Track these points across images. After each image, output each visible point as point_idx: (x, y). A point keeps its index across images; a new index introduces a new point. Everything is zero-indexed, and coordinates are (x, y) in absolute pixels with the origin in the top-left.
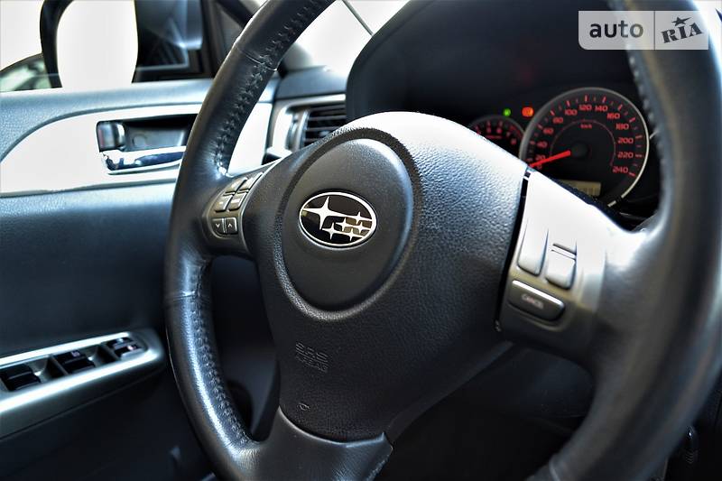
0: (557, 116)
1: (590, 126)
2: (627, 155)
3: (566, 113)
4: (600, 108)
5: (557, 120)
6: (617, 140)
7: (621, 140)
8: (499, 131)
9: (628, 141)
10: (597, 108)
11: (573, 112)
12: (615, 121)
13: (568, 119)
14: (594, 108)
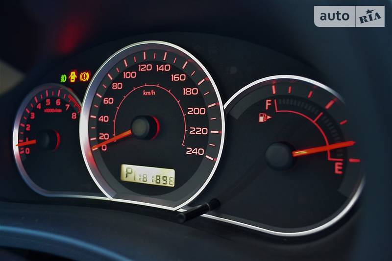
0: (116, 80)
1: (153, 93)
2: (201, 131)
3: (125, 76)
4: (161, 68)
5: (116, 86)
6: (186, 111)
7: (192, 111)
8: (58, 102)
9: (199, 112)
10: (158, 69)
11: (132, 75)
12: (181, 85)
13: (128, 83)
14: (154, 68)
